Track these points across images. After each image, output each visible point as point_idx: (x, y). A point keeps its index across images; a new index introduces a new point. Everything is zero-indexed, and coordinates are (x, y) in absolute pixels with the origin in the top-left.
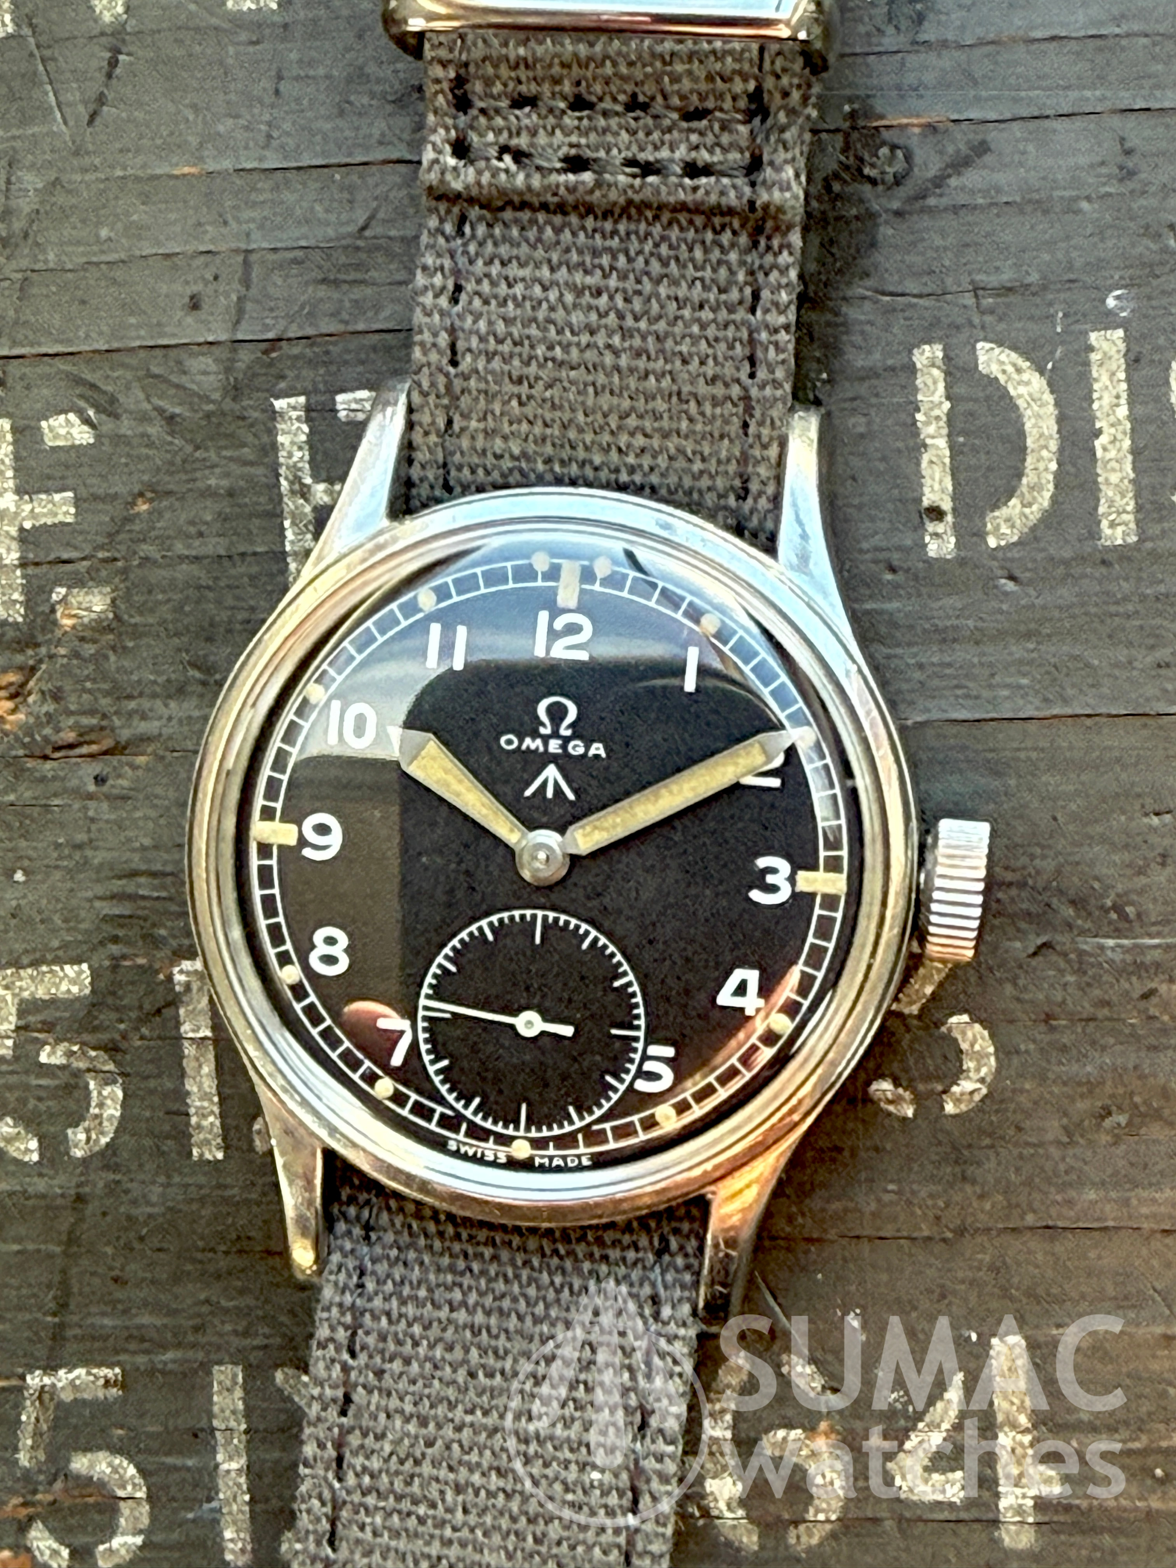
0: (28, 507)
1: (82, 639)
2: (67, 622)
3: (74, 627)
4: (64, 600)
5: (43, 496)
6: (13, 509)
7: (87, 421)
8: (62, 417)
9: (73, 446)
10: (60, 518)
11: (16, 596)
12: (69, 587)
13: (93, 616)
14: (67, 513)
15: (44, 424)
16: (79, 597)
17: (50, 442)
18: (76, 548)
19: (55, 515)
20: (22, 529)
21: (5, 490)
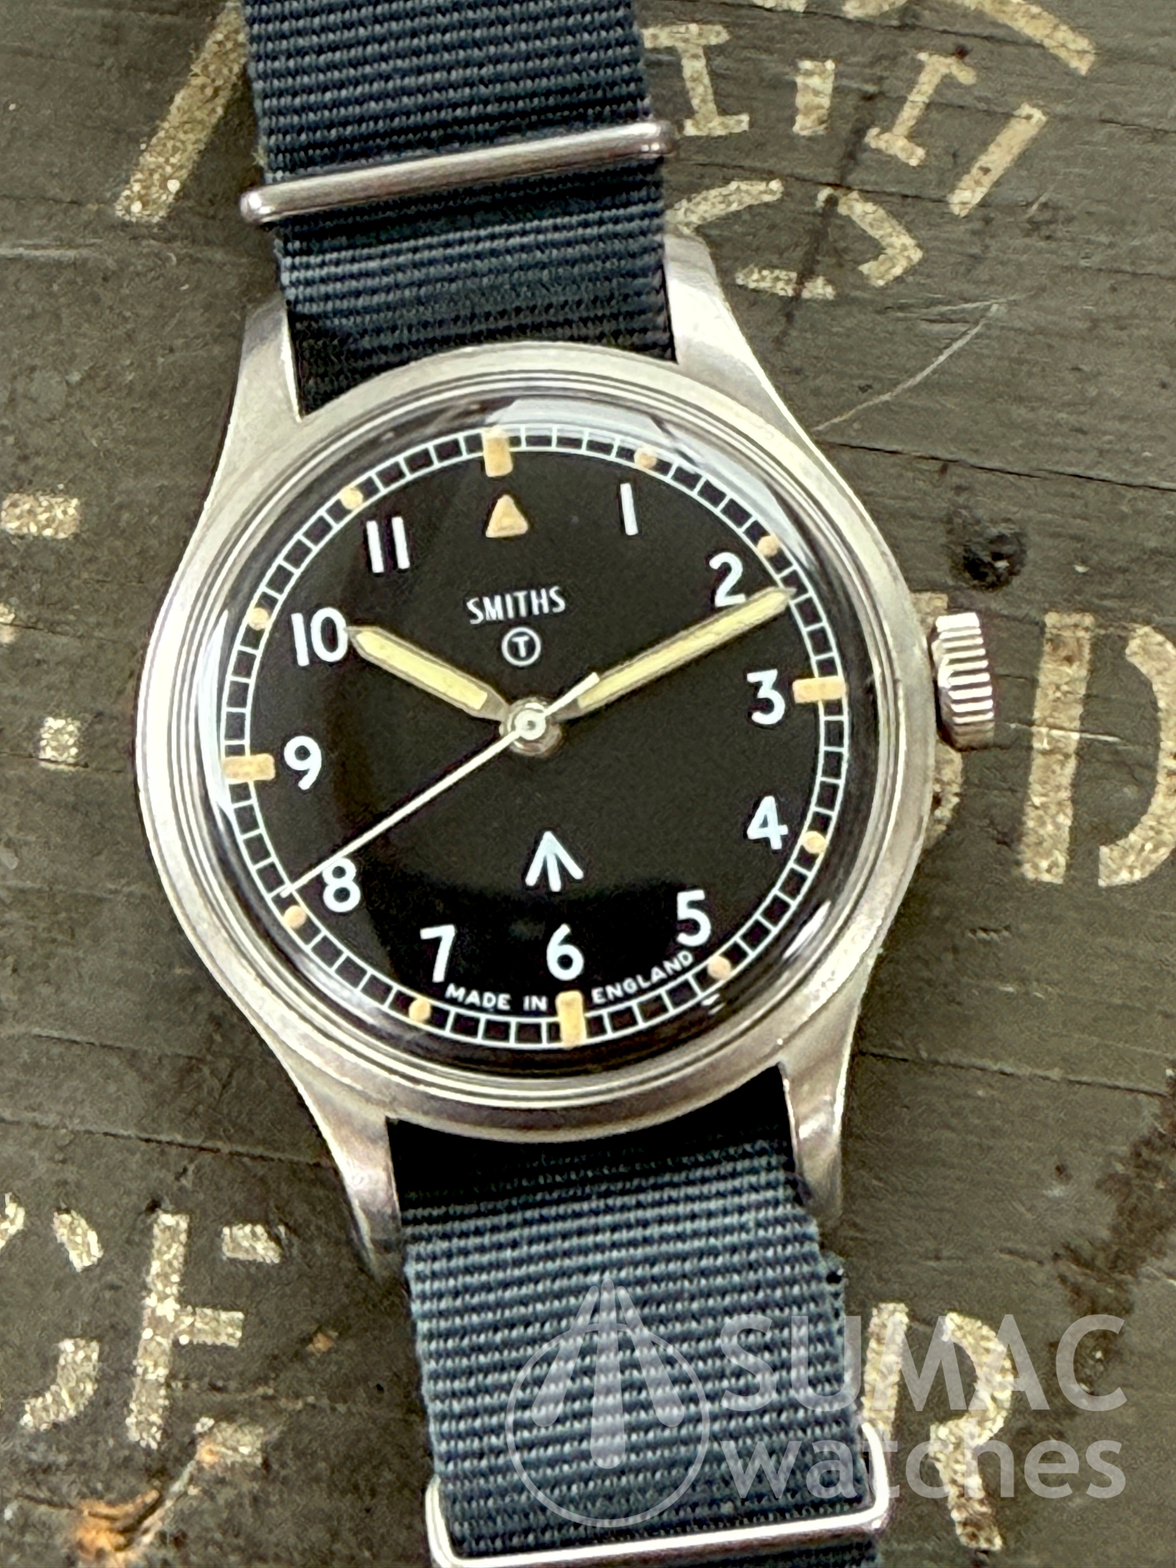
0: (188, 1320)
1: (222, 1481)
2: (208, 1459)
3: (212, 1467)
4: (209, 1433)
5: (209, 1311)
6: (171, 1319)
7: (275, 1239)
8: (248, 1228)
9: (253, 1263)
10: (223, 1339)
11: (155, 1418)
12: (218, 1419)
13: (239, 1459)
14: (232, 1336)
15: (226, 1231)
16: (226, 1433)
17: (227, 1252)
19: (217, 1334)
20: (176, 1343)
21: (167, 1297)
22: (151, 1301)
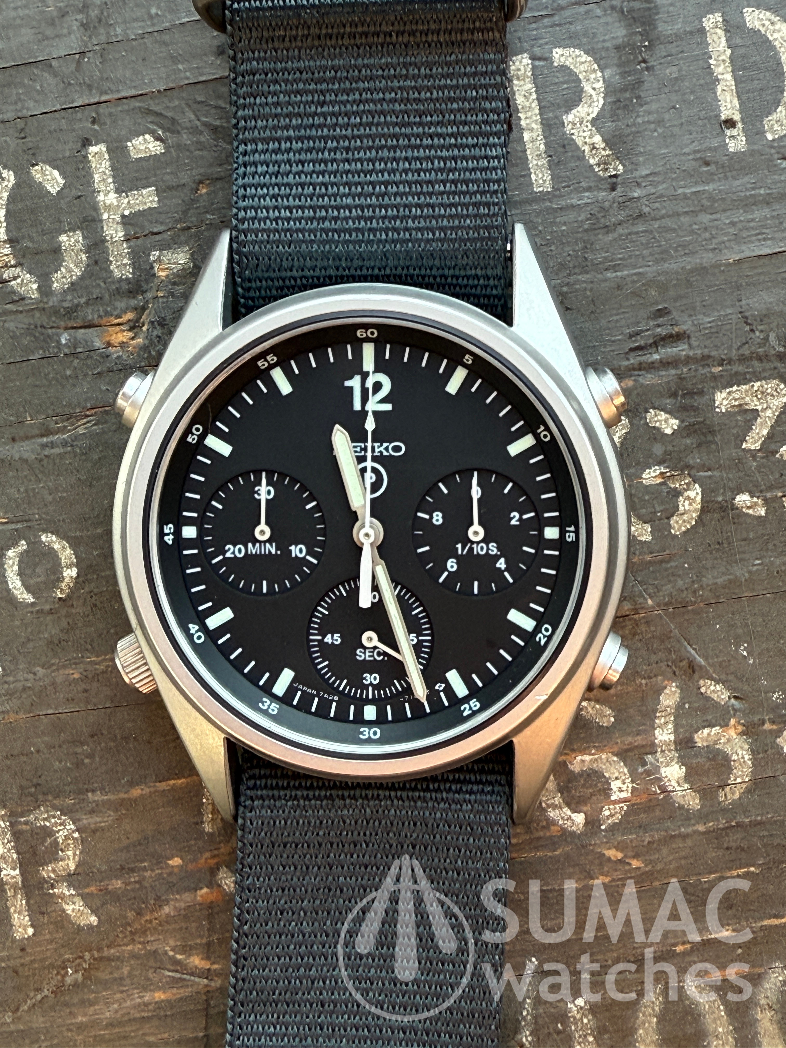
0: (126, 201)
1: (174, 284)
2: (162, 274)
3: (167, 276)
4: (159, 260)
5: (136, 192)
6: (116, 203)
7: (158, 138)
8: (141, 138)
9: (151, 156)
10: (149, 205)
11: (125, 261)
12: (161, 250)
13: (180, 267)
14: (152, 201)
15: (129, 144)
16: (168, 256)
17: (134, 155)
18: (162, 223)
19: (145, 203)
20: (123, 216)
21: (109, 192)
22: (101, 197)
